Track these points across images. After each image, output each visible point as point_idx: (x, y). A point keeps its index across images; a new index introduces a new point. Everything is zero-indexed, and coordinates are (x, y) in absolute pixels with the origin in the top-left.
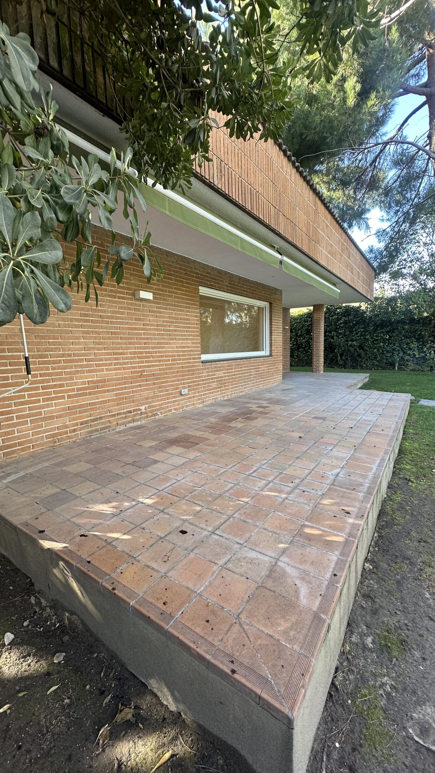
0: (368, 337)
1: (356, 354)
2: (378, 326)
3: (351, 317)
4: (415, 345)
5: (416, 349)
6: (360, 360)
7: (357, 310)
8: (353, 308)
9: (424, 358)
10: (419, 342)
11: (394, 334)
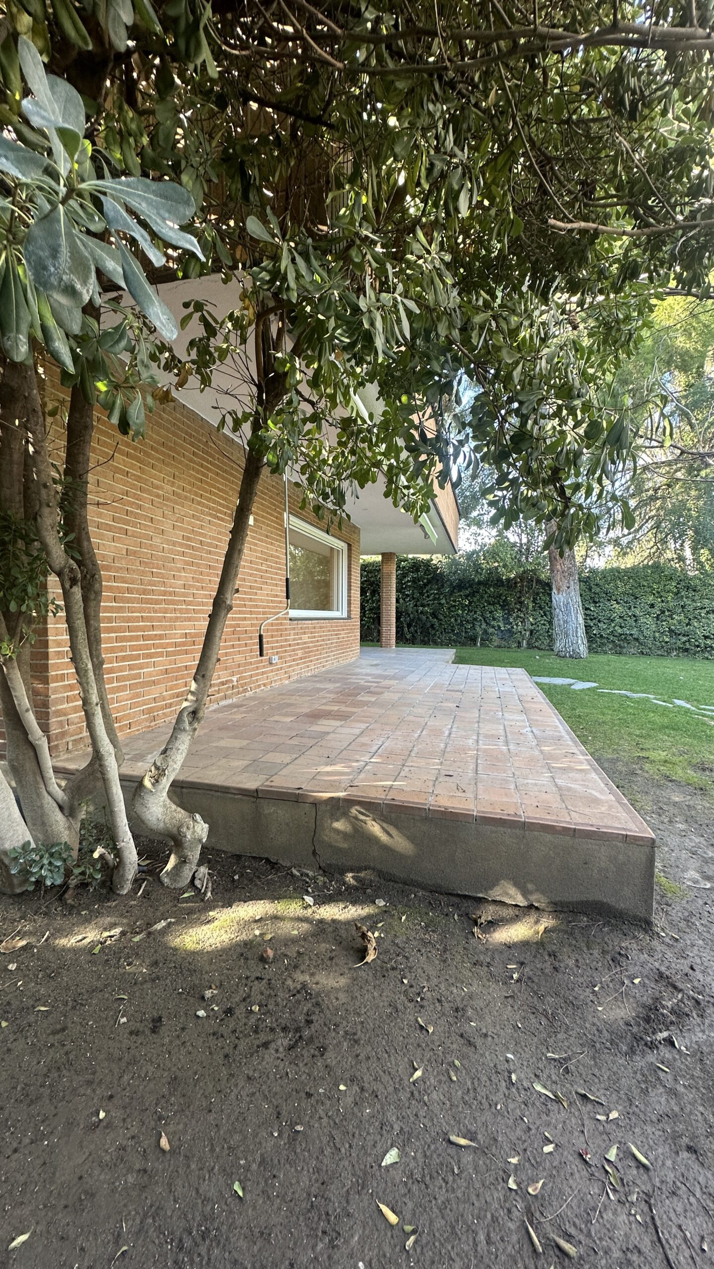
0: (443, 601)
1: (429, 625)
2: (454, 588)
3: (421, 574)
4: (499, 614)
5: (501, 619)
6: (433, 632)
7: (427, 564)
8: (422, 561)
9: (509, 631)
10: (504, 610)
11: (475, 599)
